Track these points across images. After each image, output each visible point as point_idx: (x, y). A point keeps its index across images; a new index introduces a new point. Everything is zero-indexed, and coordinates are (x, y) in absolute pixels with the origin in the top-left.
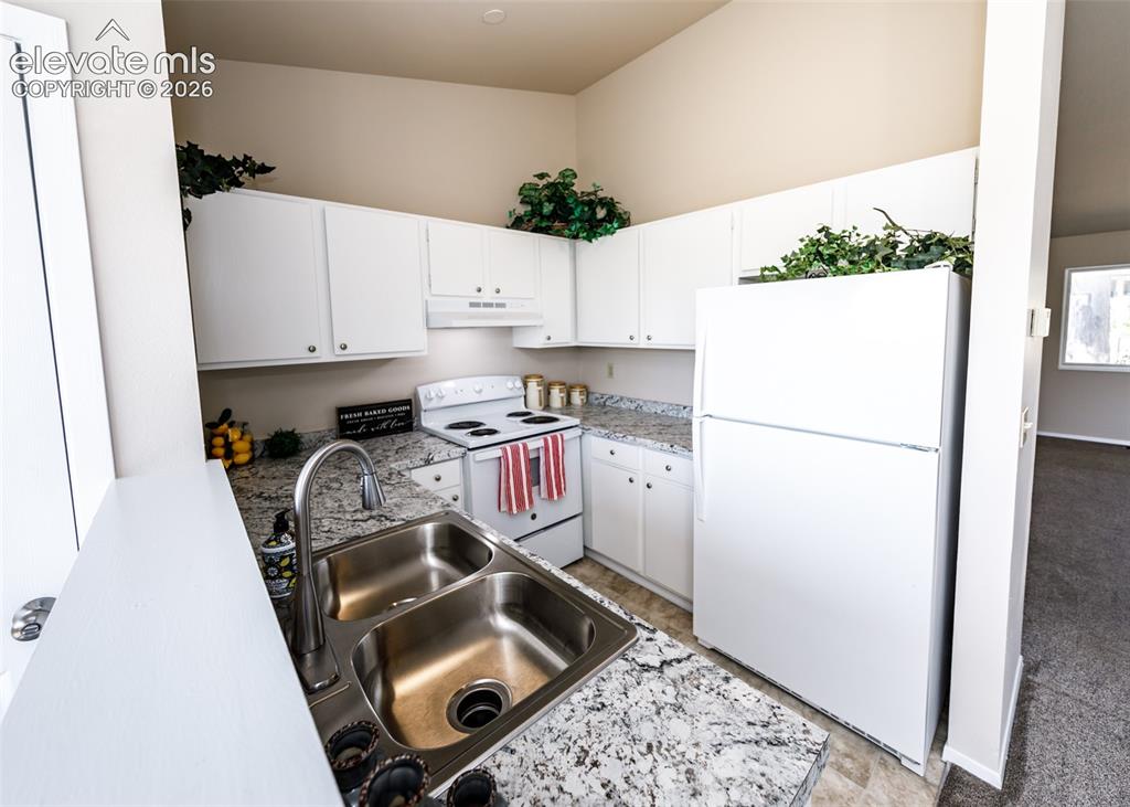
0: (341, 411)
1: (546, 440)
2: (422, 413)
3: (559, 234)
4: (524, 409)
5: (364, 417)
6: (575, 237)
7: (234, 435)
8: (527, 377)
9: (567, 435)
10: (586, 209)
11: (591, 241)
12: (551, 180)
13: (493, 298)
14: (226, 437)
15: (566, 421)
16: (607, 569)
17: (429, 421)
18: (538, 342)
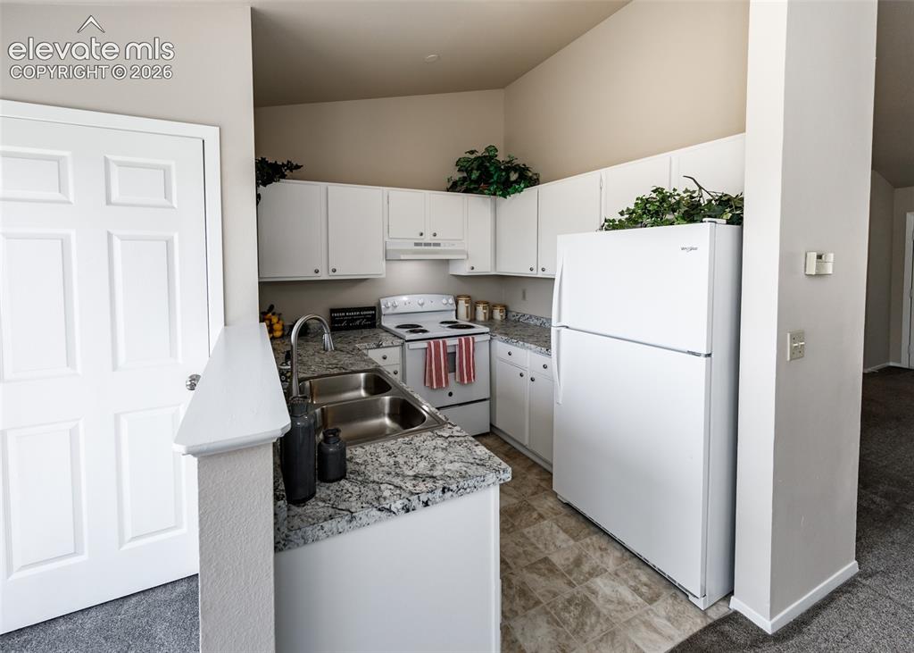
0: (333, 311)
1: (460, 341)
2: (382, 317)
3: (482, 193)
4: (454, 319)
5: (346, 316)
6: (495, 194)
7: (275, 320)
8: (459, 296)
9: (477, 338)
10: (504, 174)
11: (505, 197)
12: (479, 154)
13: (431, 239)
14: (270, 320)
15: (480, 328)
16: (506, 443)
17: (387, 322)
18: (464, 270)
